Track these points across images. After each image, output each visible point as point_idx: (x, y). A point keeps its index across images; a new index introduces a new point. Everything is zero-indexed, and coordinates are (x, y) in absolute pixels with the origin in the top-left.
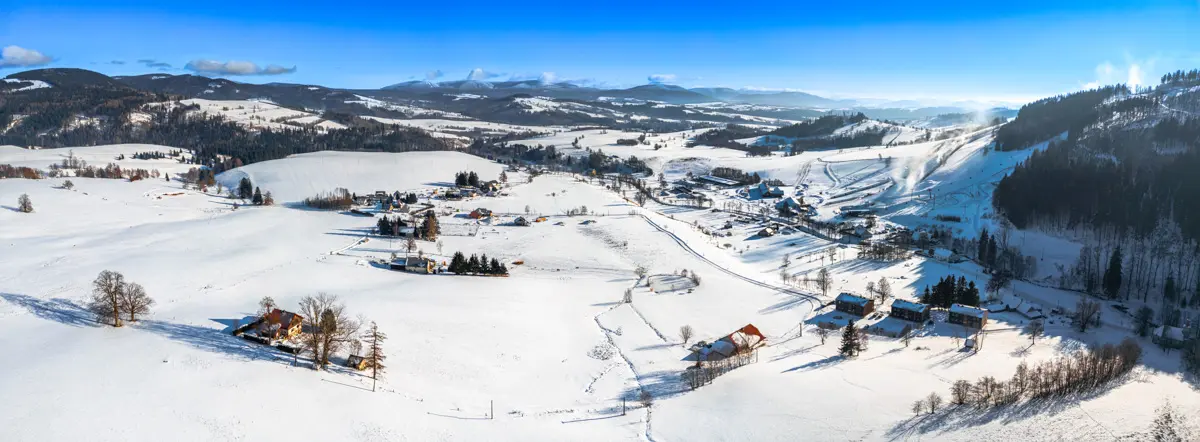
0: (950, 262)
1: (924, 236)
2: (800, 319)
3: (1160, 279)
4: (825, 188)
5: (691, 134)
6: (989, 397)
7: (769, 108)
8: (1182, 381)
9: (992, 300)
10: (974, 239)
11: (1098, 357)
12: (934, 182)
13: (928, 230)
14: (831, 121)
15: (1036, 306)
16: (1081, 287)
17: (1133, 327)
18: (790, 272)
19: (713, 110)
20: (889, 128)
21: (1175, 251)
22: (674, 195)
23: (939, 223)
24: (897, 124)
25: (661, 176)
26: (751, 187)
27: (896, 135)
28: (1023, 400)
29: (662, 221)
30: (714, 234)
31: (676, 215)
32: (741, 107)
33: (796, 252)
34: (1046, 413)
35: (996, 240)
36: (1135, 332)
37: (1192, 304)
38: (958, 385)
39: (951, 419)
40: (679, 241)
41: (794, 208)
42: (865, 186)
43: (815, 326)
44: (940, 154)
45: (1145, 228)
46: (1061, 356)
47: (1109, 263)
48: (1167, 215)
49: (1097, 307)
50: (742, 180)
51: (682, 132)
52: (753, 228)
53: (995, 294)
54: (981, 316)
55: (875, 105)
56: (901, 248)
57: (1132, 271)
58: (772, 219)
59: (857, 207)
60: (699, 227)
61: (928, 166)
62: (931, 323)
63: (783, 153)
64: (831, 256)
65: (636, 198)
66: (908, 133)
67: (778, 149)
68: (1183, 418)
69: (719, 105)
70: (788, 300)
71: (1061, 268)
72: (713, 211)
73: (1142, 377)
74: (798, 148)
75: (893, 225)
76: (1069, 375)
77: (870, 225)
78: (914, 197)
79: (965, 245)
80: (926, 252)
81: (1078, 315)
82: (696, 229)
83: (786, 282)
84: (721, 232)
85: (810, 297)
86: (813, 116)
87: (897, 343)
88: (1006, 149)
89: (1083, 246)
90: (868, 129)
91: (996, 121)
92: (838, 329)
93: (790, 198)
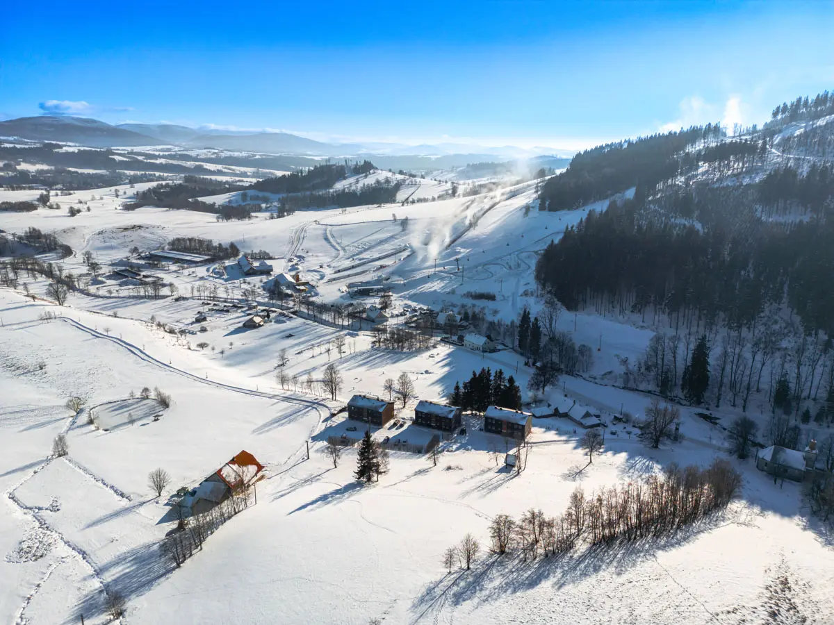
0: (484, 351)
1: (450, 319)
2: (305, 436)
3: (767, 381)
4: (325, 260)
5: (128, 190)
6: (537, 541)
7: (244, 154)
8: (805, 529)
9: (537, 401)
10: (512, 322)
11: (678, 484)
12: (462, 250)
13: (456, 310)
14: (330, 173)
15: (593, 411)
16: (652, 387)
17: (726, 445)
18: (290, 372)
19: (159, 157)
20: (404, 181)
21: (789, 346)
22: (113, 282)
23: (469, 302)
24: (414, 176)
25: (88, 256)
26: (227, 263)
27: (413, 189)
28: (581, 547)
29: (100, 321)
30: (182, 332)
31: (120, 312)
32: (203, 153)
33: (296, 345)
34: (612, 569)
35: (540, 324)
36: (730, 452)
37: (818, 418)
38: (498, 523)
39: (491, 580)
40: (130, 348)
41: (288, 288)
42: (376, 255)
43: (325, 443)
44: (469, 214)
45: (744, 314)
46: (627, 480)
47: (690, 355)
48: (777, 298)
49: (674, 415)
50: (215, 254)
51: (113, 188)
52: (237, 318)
53: (540, 393)
54: (523, 423)
55: (387, 152)
56: (423, 334)
57: (723, 369)
58: (260, 304)
59: (368, 283)
60: (159, 325)
61: (455, 229)
62: (463, 432)
63: (267, 214)
64: (339, 347)
65: (49, 293)
66: (428, 187)
67: (260, 210)
68: (808, 586)
69: (169, 150)
70: (289, 411)
71: (625, 362)
72: (177, 300)
73: (743, 518)
74: (287, 207)
75: (414, 304)
76: (640, 511)
77: (385, 306)
78: (437, 269)
79: (502, 329)
80: (455, 338)
81: (648, 425)
82: (155, 327)
83: (286, 387)
84: (191, 328)
85: (316, 404)
86: (305, 166)
87: (423, 461)
88: (553, 208)
89: (655, 333)
90: (378, 182)
91: (542, 173)
92: (353, 444)
93: (282, 275)
